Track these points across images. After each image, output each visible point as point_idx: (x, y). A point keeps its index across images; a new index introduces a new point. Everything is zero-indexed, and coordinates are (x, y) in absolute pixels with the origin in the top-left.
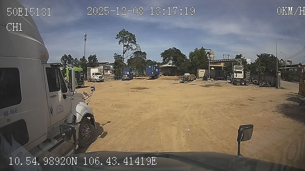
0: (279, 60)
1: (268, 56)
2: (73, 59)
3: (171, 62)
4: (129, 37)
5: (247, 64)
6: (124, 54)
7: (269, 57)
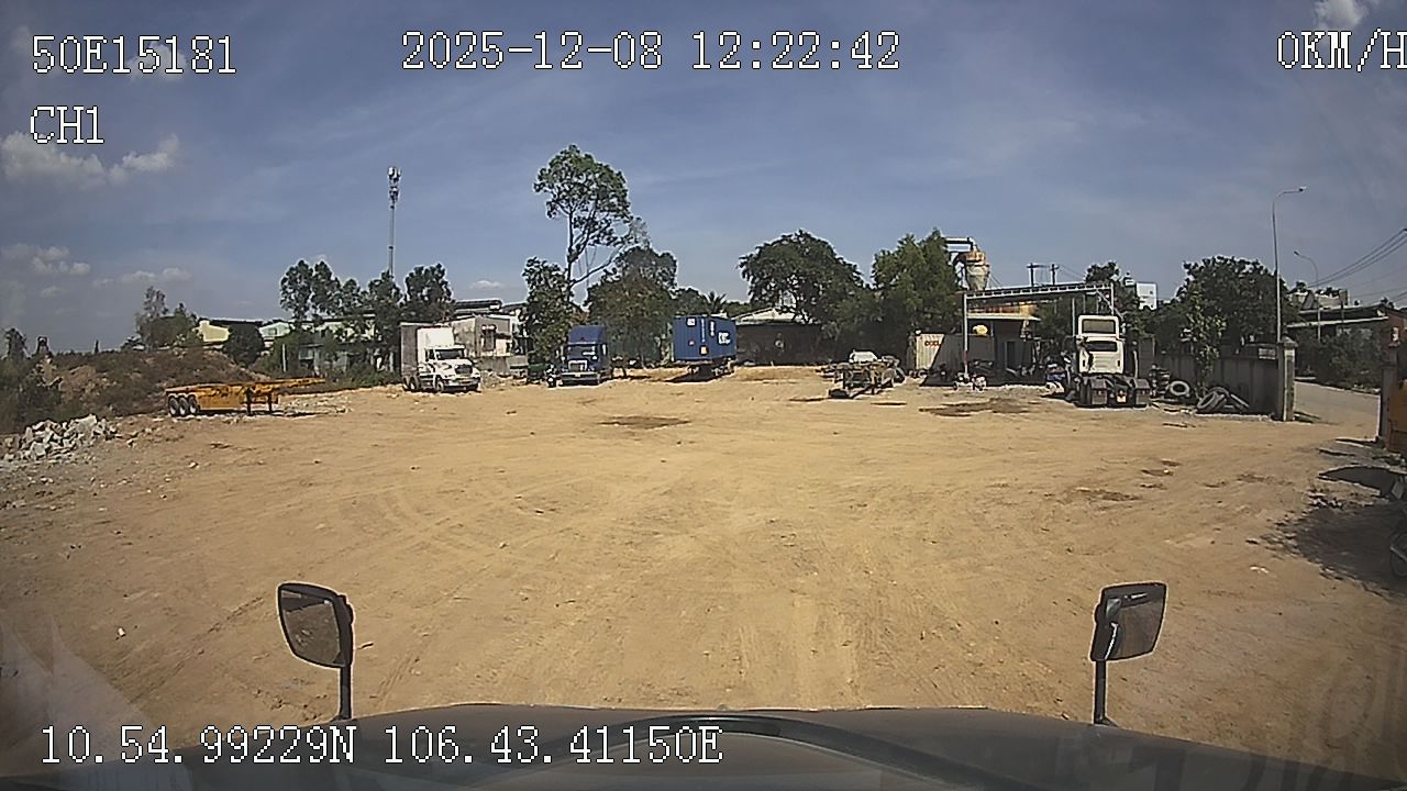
0: (1290, 289)
1: (1236, 271)
2: (339, 285)
3: (790, 300)
4: (594, 186)
5: (1141, 307)
6: (573, 264)
7: (1239, 273)
